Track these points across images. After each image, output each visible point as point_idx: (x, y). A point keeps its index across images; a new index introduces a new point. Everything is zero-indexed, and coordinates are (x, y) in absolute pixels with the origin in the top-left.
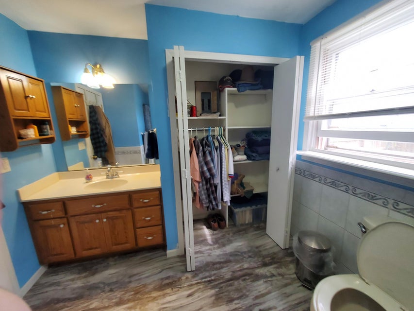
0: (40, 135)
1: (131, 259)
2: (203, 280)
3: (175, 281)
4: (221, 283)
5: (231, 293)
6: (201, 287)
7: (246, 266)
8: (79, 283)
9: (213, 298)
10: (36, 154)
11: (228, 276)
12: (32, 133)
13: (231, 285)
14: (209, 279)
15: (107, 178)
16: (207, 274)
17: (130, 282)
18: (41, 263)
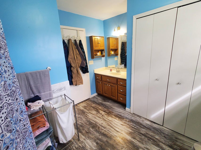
0: (101, 55)
1: (115, 104)
2: (131, 125)
3: (122, 118)
4: (137, 132)
5: (137, 137)
6: (128, 126)
7: (157, 137)
8: (100, 101)
9: (129, 132)
10: (100, 60)
11: (143, 133)
12: (99, 54)
13: (140, 135)
14: (133, 126)
15: (116, 72)
16: (135, 125)
17: (110, 109)
18: (97, 92)
